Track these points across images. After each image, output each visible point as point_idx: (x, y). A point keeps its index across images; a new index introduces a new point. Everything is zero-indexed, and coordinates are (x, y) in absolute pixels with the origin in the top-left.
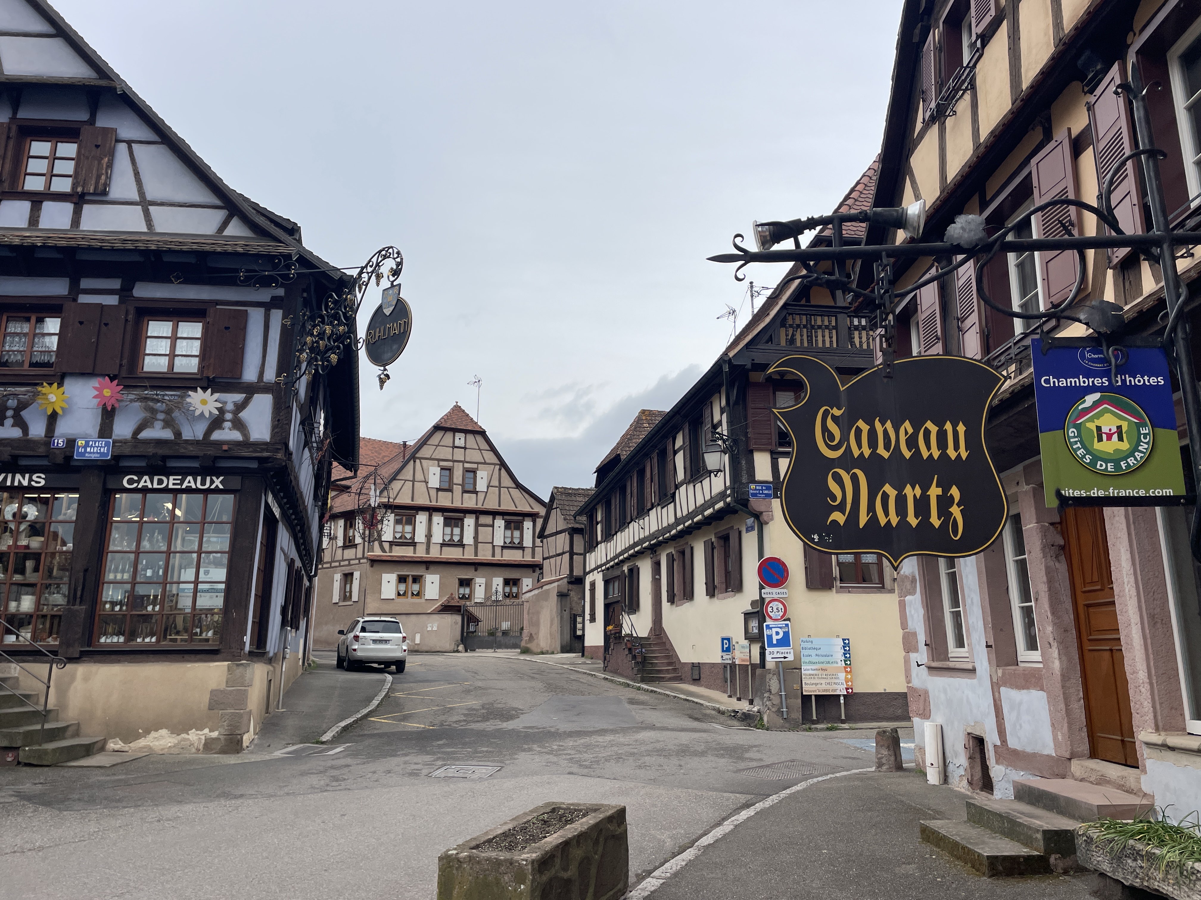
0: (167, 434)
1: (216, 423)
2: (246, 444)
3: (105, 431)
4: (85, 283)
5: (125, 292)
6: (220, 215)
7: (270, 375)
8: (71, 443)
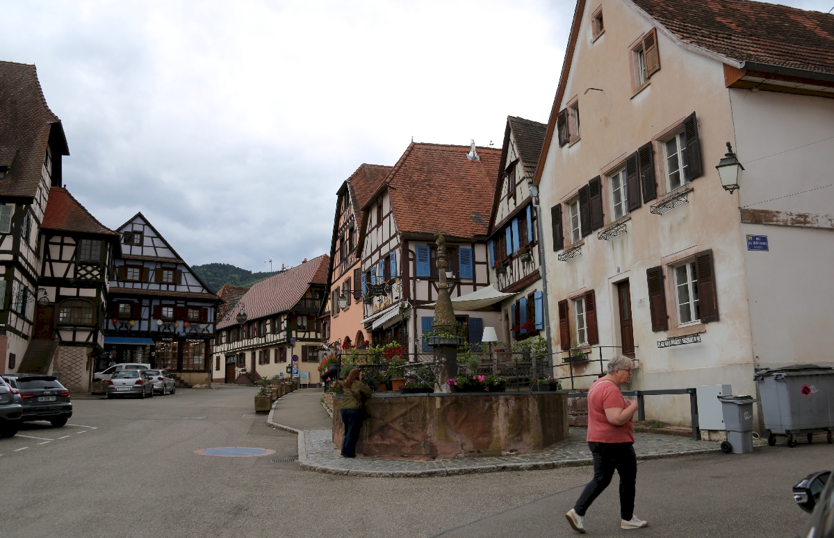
0: (195, 332)
1: (204, 330)
2: (209, 334)
3: (184, 331)
4: (178, 302)
5: (186, 304)
6: (202, 288)
7: (212, 321)
8: (179, 333)
